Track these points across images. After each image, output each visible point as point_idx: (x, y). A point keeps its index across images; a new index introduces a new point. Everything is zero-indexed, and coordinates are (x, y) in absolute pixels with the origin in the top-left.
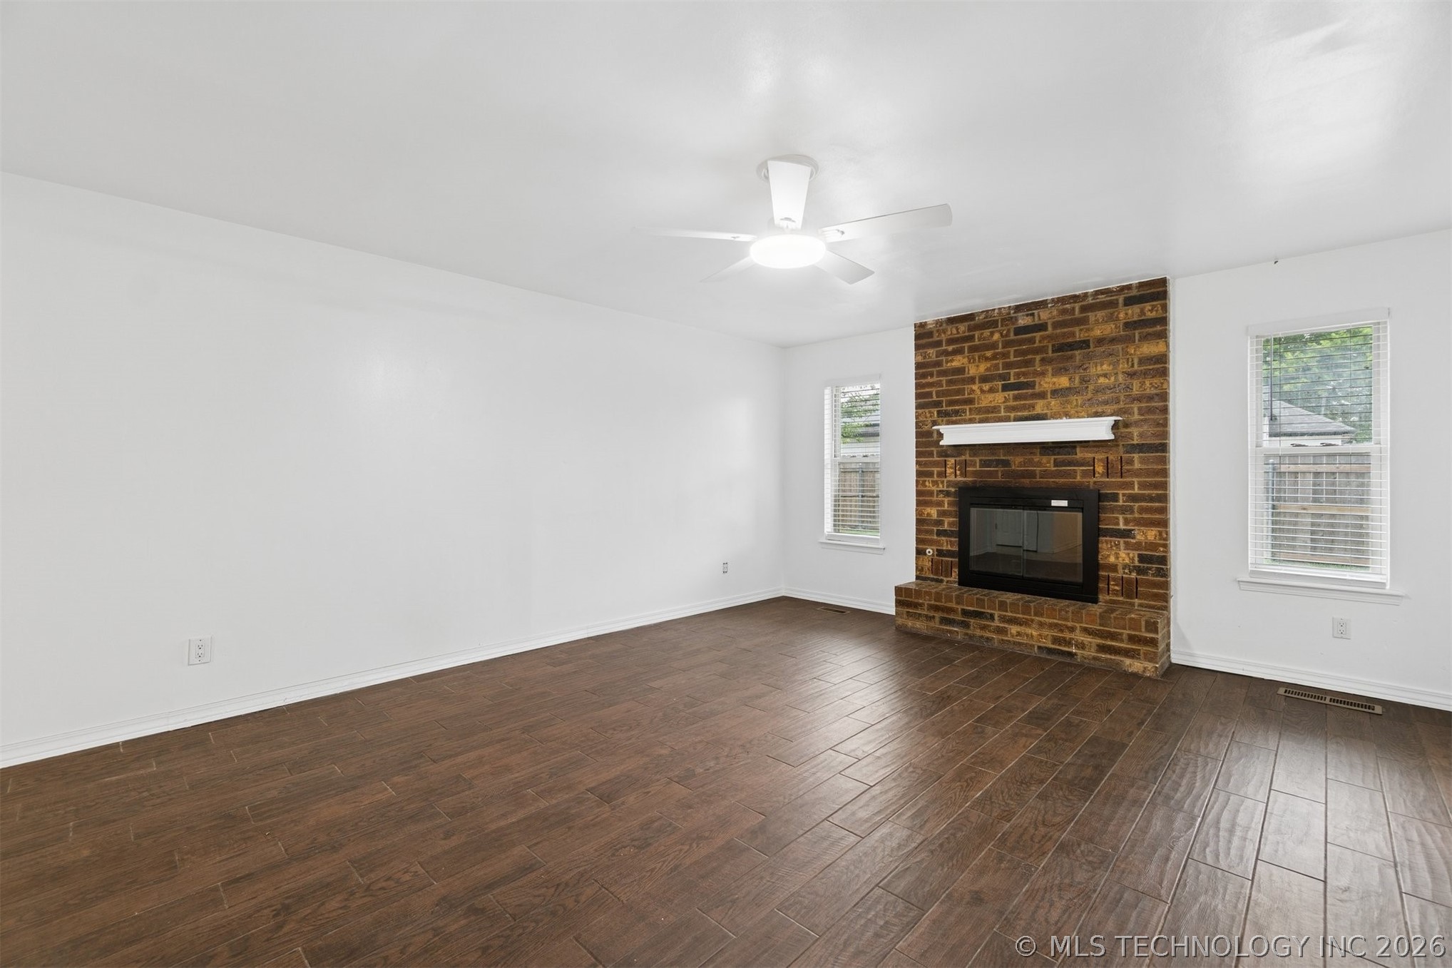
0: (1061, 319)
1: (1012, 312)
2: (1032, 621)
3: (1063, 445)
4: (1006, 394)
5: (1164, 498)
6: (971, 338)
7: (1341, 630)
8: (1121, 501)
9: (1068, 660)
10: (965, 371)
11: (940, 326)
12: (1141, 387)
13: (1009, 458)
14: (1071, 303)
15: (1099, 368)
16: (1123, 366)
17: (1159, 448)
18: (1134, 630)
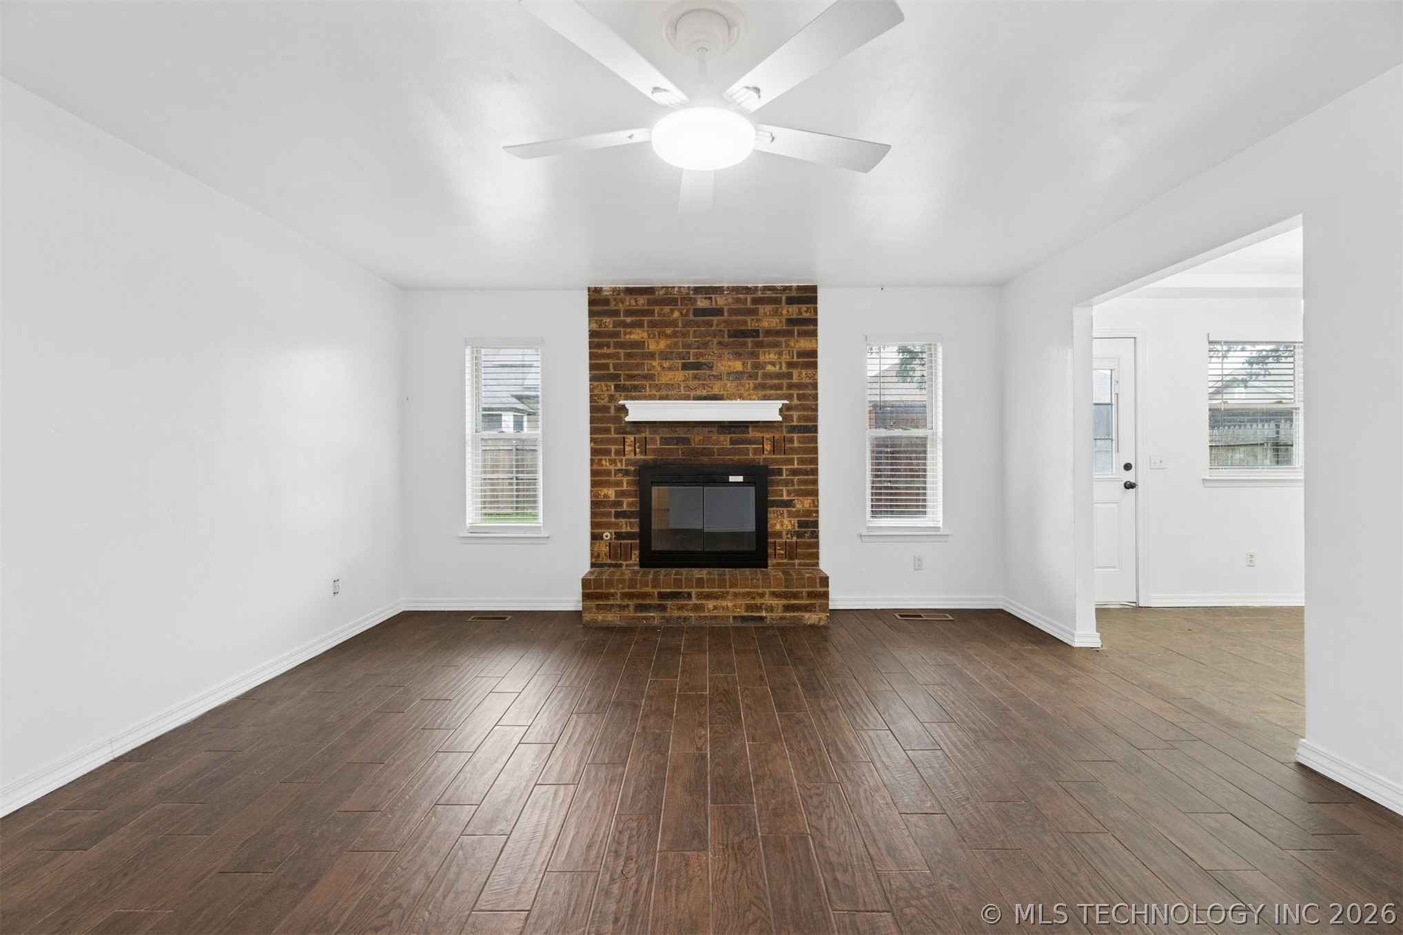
0: (735, 307)
1: (691, 292)
2: (727, 593)
3: (738, 425)
4: (686, 373)
5: (815, 472)
6: (651, 313)
7: (918, 565)
8: (784, 475)
9: (759, 625)
10: (644, 346)
11: (618, 294)
12: (799, 376)
13: (689, 436)
14: (744, 294)
15: (767, 357)
16: (786, 357)
17: (810, 429)
18: (812, 587)
